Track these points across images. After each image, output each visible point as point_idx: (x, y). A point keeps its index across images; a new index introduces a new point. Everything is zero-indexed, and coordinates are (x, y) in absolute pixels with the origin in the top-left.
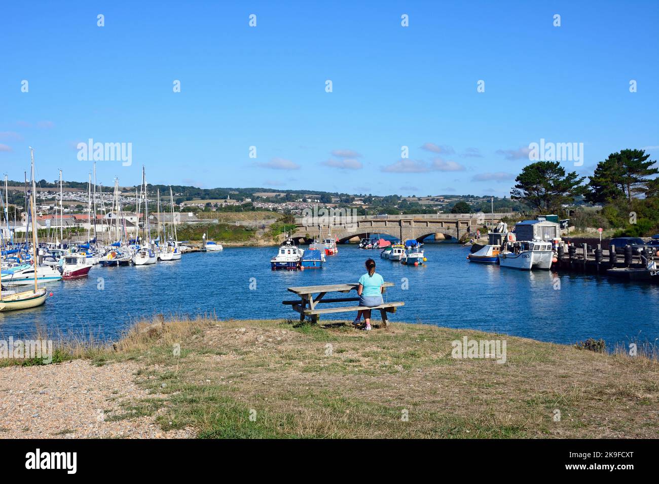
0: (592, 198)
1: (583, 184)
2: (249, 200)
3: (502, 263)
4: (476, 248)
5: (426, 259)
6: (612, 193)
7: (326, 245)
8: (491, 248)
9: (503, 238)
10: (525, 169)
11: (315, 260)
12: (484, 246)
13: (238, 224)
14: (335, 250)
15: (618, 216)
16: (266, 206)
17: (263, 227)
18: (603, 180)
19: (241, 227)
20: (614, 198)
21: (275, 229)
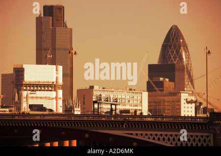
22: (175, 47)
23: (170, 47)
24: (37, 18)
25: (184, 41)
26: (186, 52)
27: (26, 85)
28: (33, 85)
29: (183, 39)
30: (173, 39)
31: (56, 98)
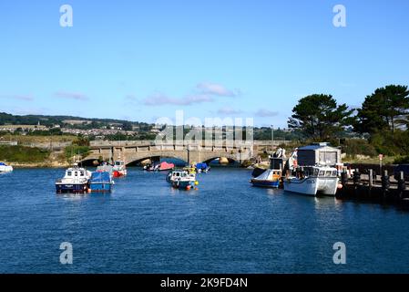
0: (359, 129)
1: (352, 116)
2: (58, 126)
3: (286, 188)
4: (258, 172)
5: (197, 183)
6: (378, 123)
7: (116, 167)
8: (272, 173)
9: (284, 163)
10: (301, 101)
11: (104, 182)
12: (265, 170)
13: (32, 146)
14: (124, 172)
15: (383, 144)
16: (74, 131)
17: (58, 150)
18: (371, 112)
19: (36, 148)
20: (379, 128)
21: (69, 151)
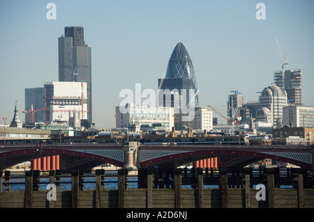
22: (181, 62)
23: (177, 62)
24: (59, 38)
25: (189, 57)
26: (190, 67)
27: (56, 100)
28: (62, 100)
29: (188, 55)
30: (179, 55)
31: (82, 111)
